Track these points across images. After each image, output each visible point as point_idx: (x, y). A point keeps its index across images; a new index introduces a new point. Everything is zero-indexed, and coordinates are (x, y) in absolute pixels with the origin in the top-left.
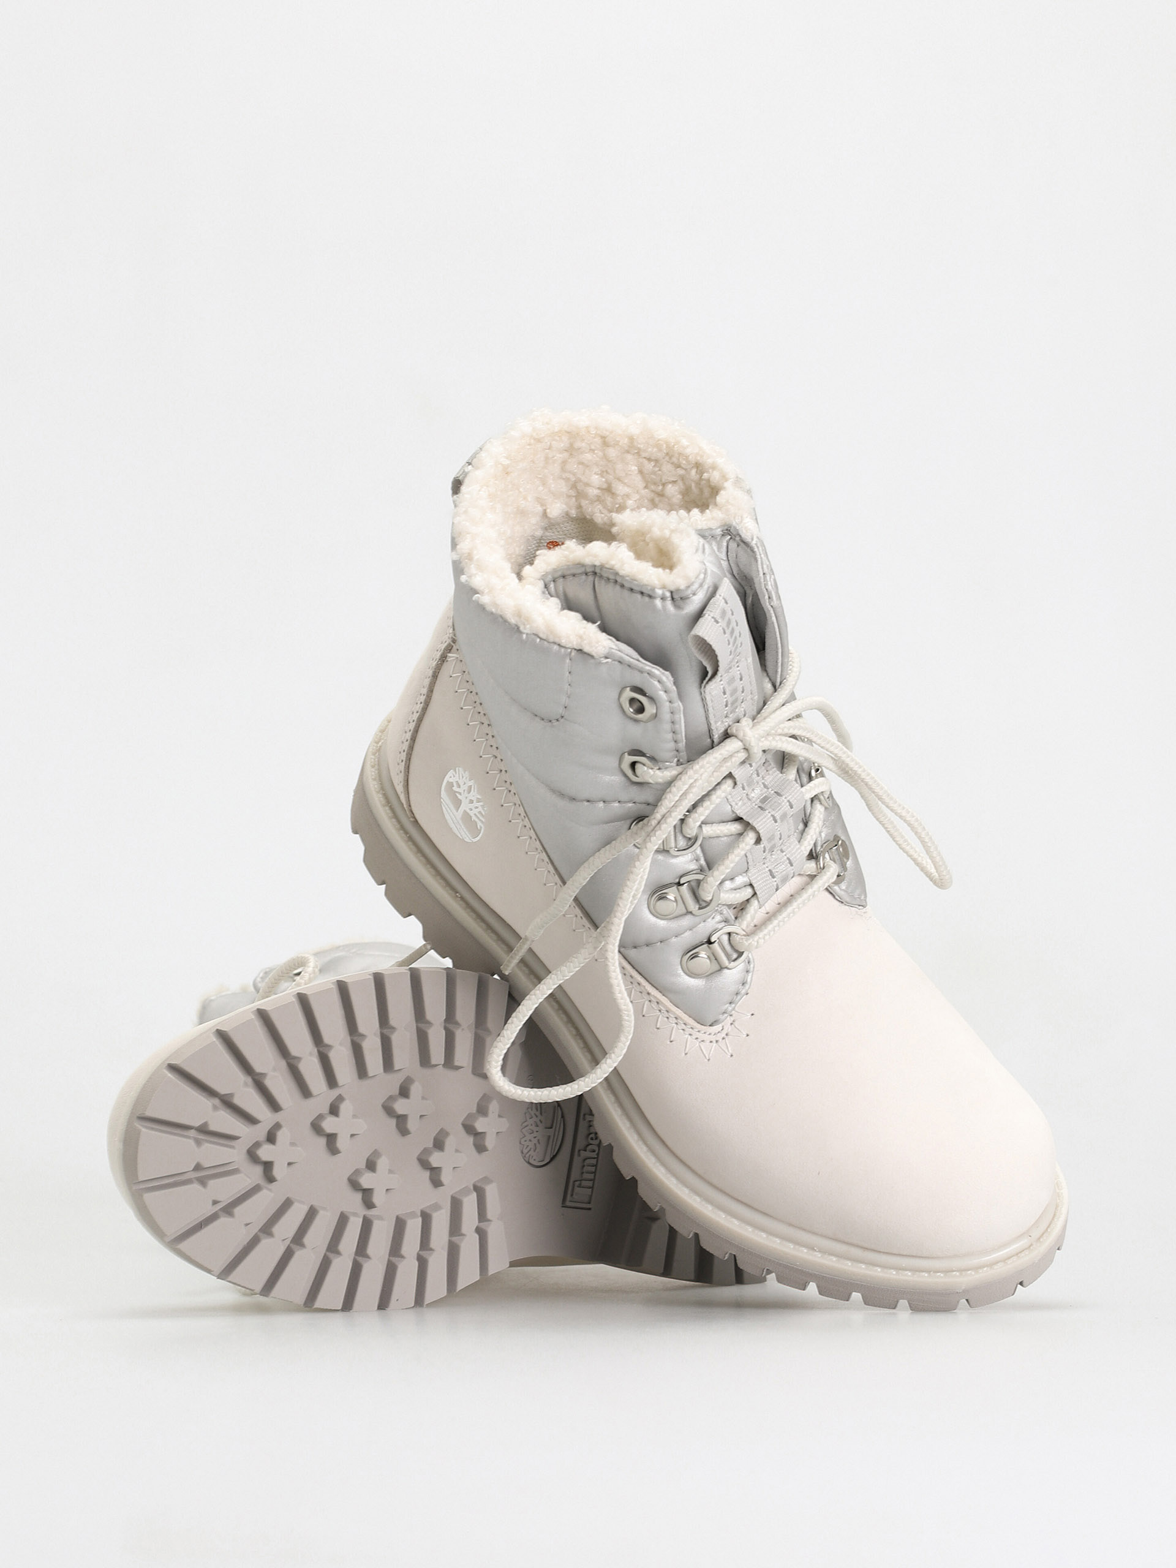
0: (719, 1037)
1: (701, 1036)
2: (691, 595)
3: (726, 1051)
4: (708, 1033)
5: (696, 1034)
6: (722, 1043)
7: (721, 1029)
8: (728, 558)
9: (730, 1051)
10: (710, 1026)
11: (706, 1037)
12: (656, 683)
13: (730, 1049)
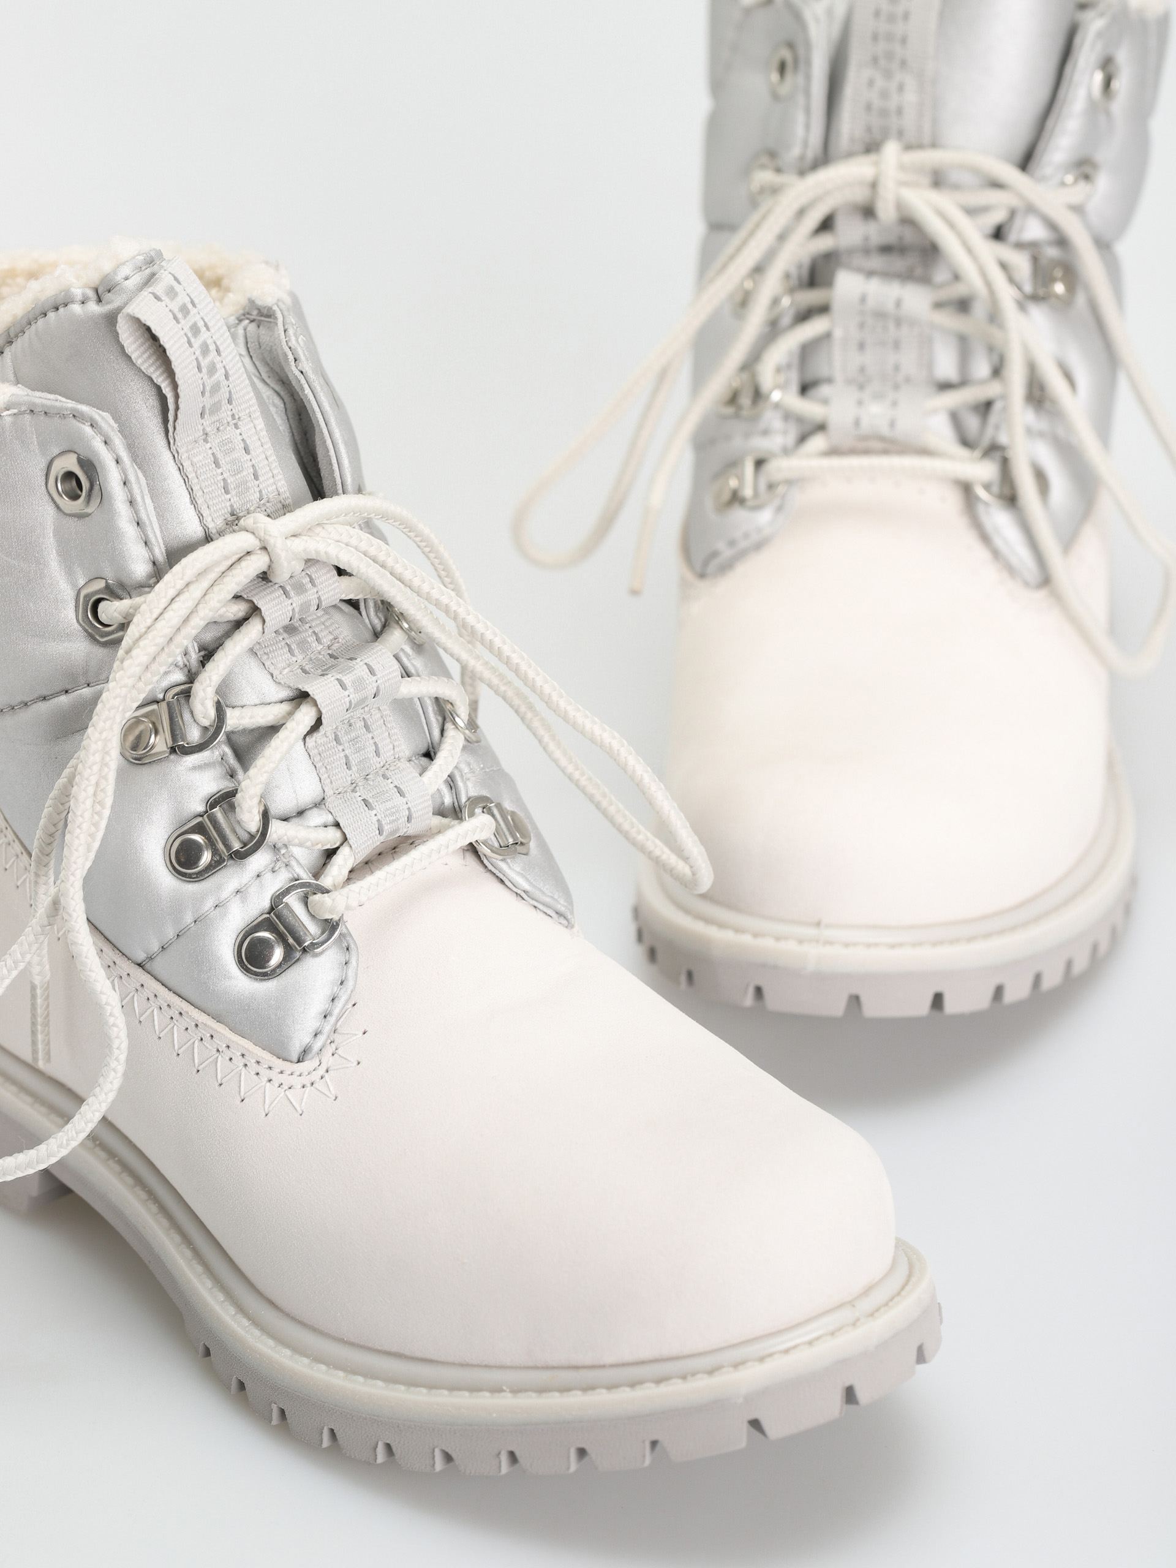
0: (316, 1076)
1: (286, 1079)
2: (123, 280)
3: (327, 1092)
4: (298, 1073)
5: (277, 1079)
6: (319, 1085)
7: (318, 1063)
8: (249, 352)
9: (333, 1092)
10: (299, 1061)
11: (297, 1082)
12: (87, 429)
13: (331, 1089)
